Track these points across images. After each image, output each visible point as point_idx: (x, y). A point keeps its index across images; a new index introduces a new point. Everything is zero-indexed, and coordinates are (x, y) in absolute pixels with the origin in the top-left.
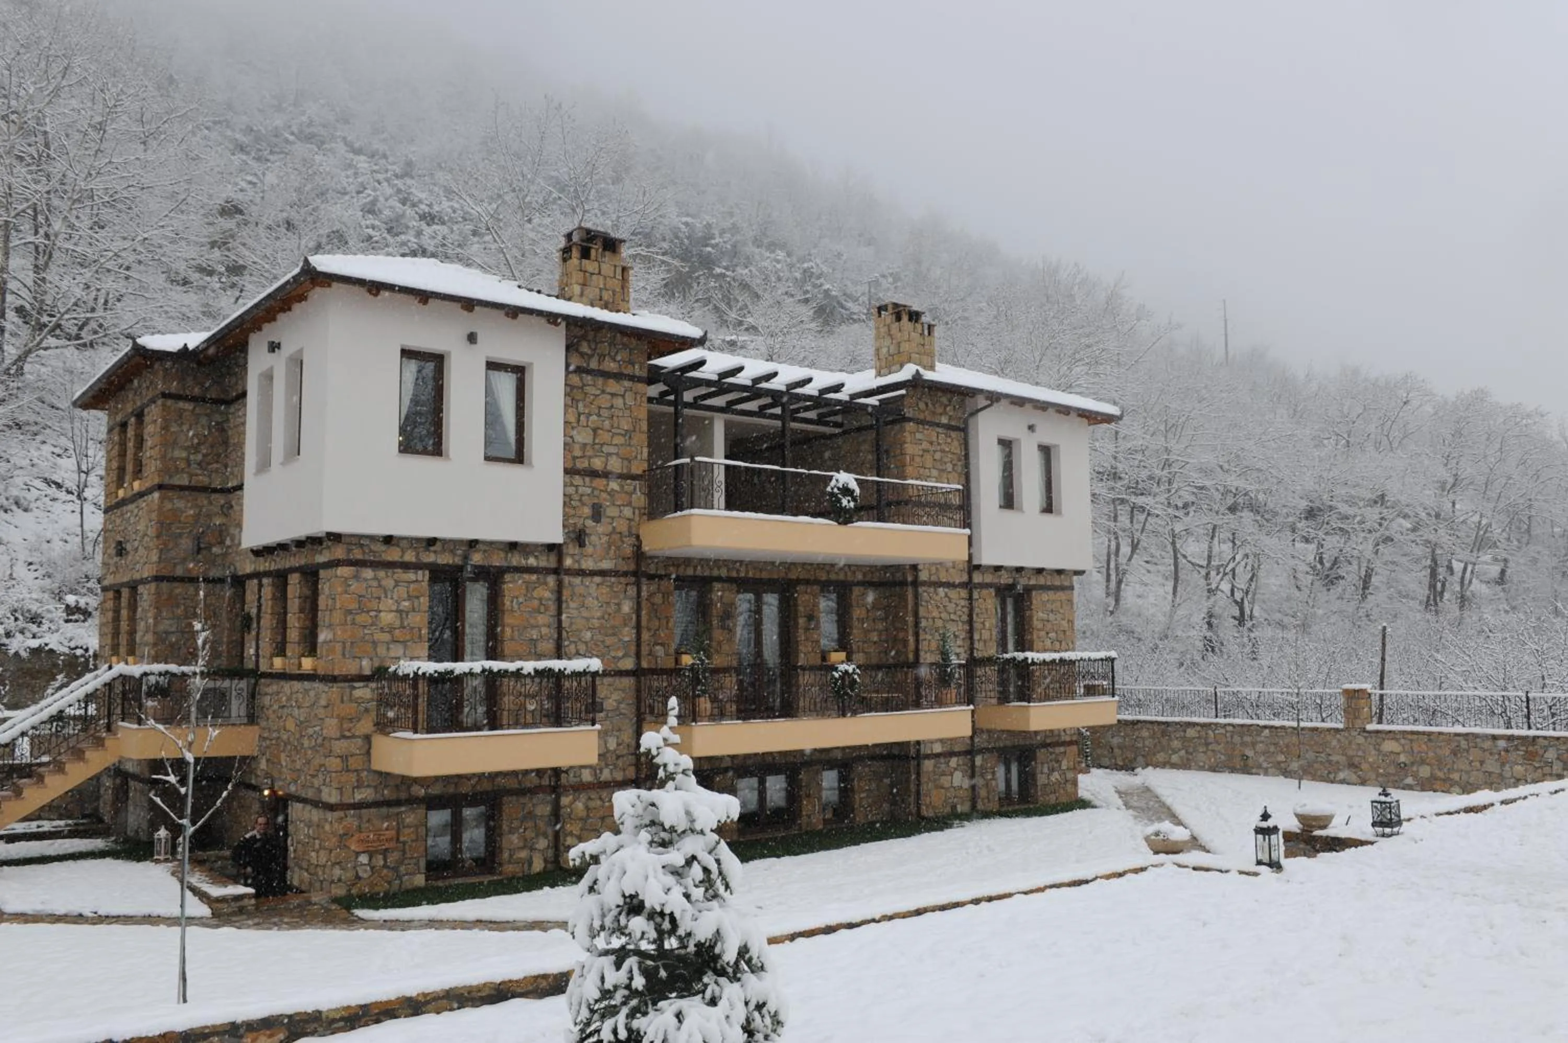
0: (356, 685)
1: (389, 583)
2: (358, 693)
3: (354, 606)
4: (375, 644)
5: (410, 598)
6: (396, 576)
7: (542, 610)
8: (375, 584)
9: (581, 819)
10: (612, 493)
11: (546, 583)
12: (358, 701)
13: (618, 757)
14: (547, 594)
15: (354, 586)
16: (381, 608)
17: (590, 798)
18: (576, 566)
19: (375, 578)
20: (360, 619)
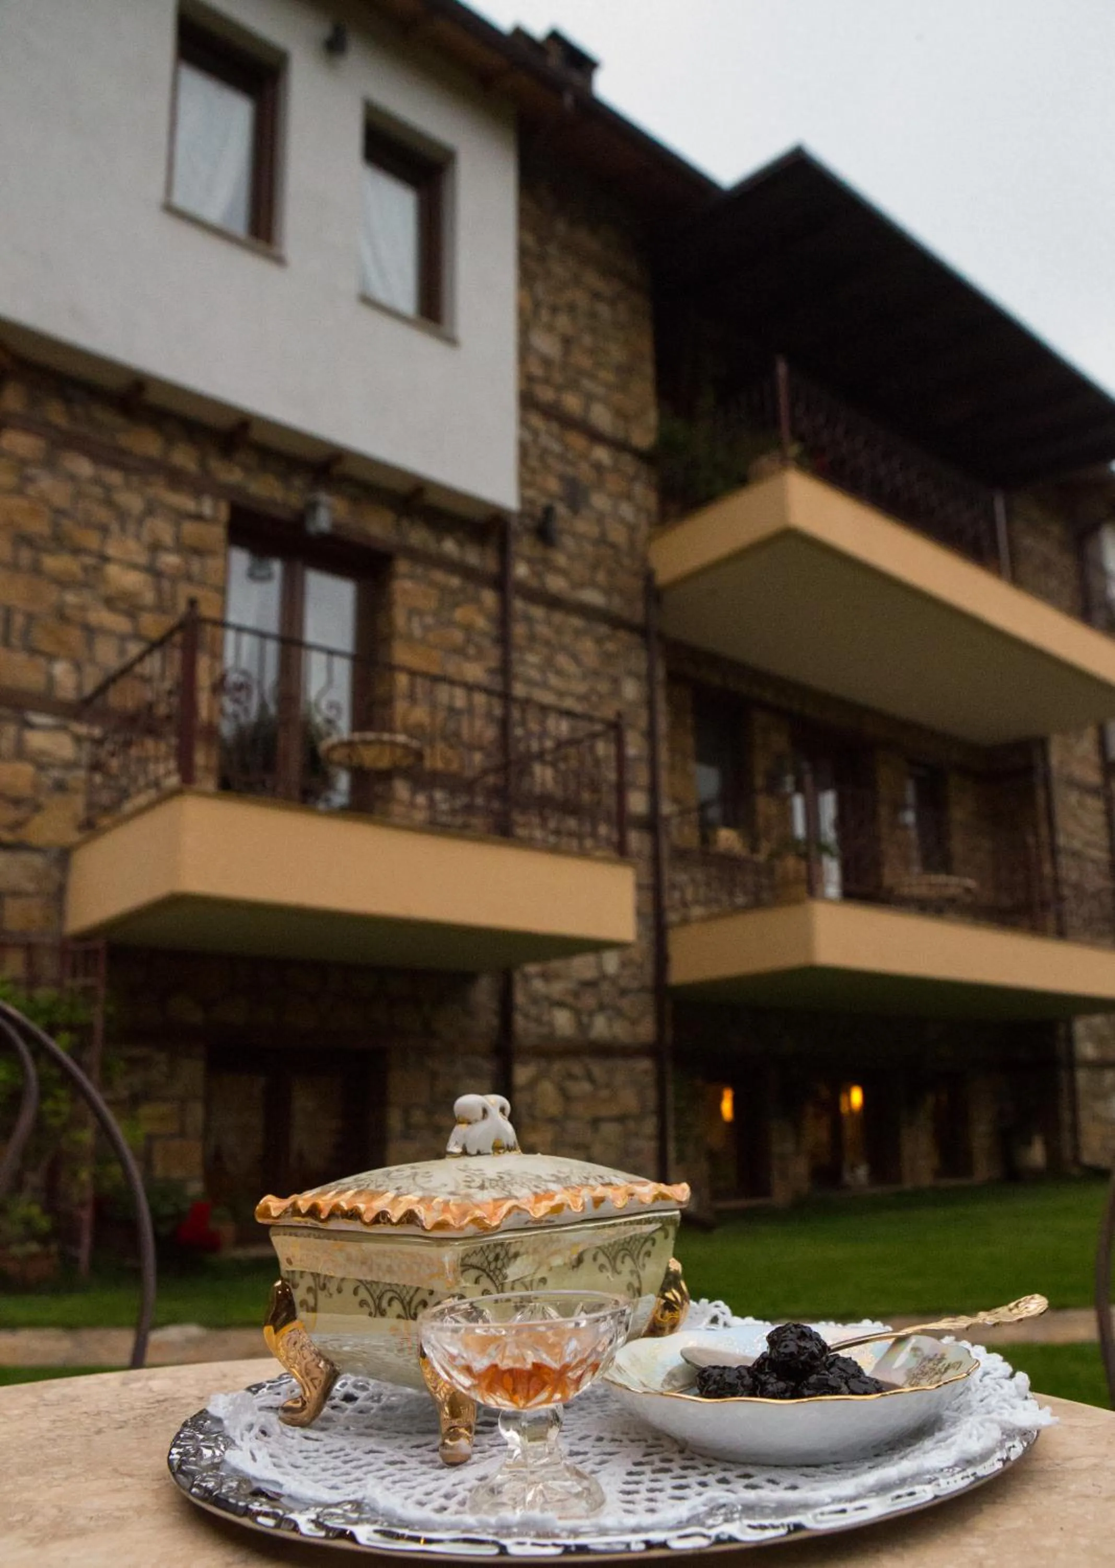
0: (38, 719)
1: (133, 502)
2: (37, 740)
3: (39, 527)
4: (91, 632)
5: (181, 547)
6: (151, 491)
7: (472, 651)
8: (97, 491)
9: (552, 1120)
10: (598, 467)
11: (476, 600)
12: (41, 763)
13: (623, 992)
14: (481, 623)
15: (46, 483)
16: (111, 551)
17: (571, 1076)
18: (534, 583)
19: (96, 481)
20: (53, 563)
